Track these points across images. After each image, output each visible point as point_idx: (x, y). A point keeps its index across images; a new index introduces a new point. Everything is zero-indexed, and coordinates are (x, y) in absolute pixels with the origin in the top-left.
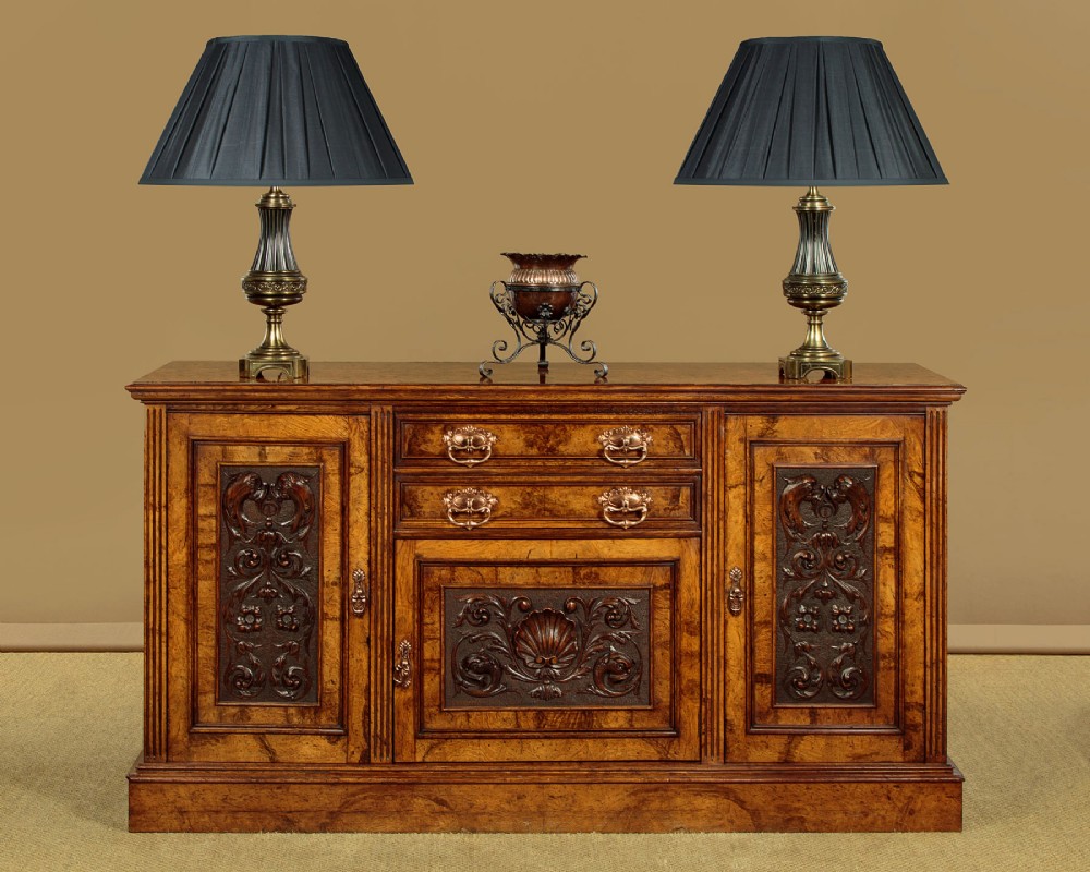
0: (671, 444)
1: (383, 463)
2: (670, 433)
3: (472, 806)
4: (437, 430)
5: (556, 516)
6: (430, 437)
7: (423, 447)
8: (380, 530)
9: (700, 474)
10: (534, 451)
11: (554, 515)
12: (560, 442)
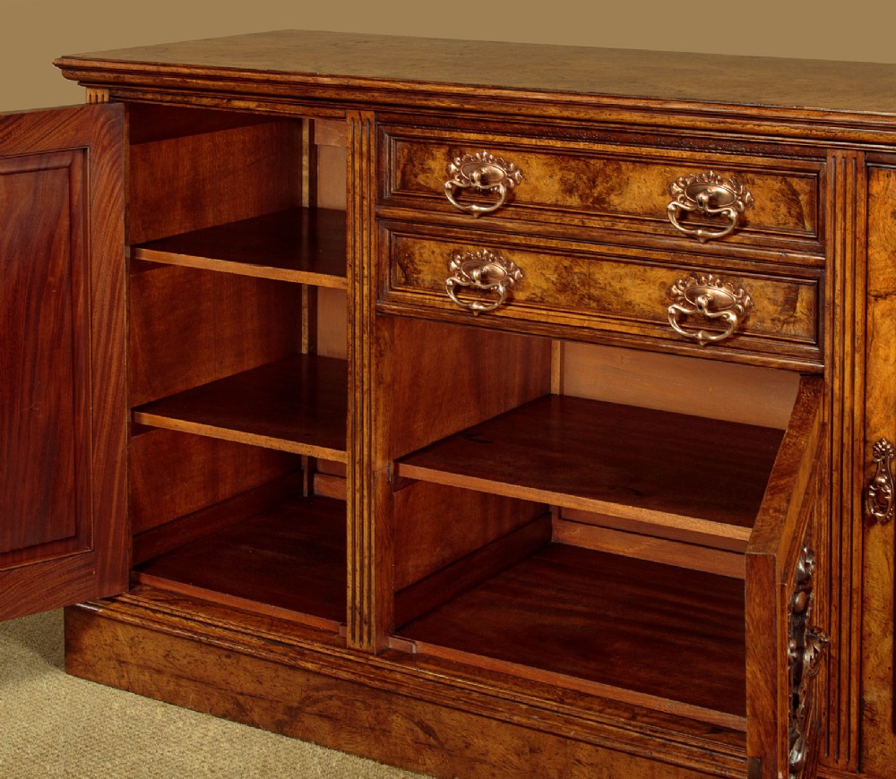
0: (783, 209)
1: (362, 198)
2: (781, 191)
3: (468, 746)
4: (440, 153)
5: (604, 309)
6: (432, 164)
7: (421, 179)
8: (358, 299)
9: (822, 266)
10: (574, 201)
11: (604, 310)
12: (612, 189)
